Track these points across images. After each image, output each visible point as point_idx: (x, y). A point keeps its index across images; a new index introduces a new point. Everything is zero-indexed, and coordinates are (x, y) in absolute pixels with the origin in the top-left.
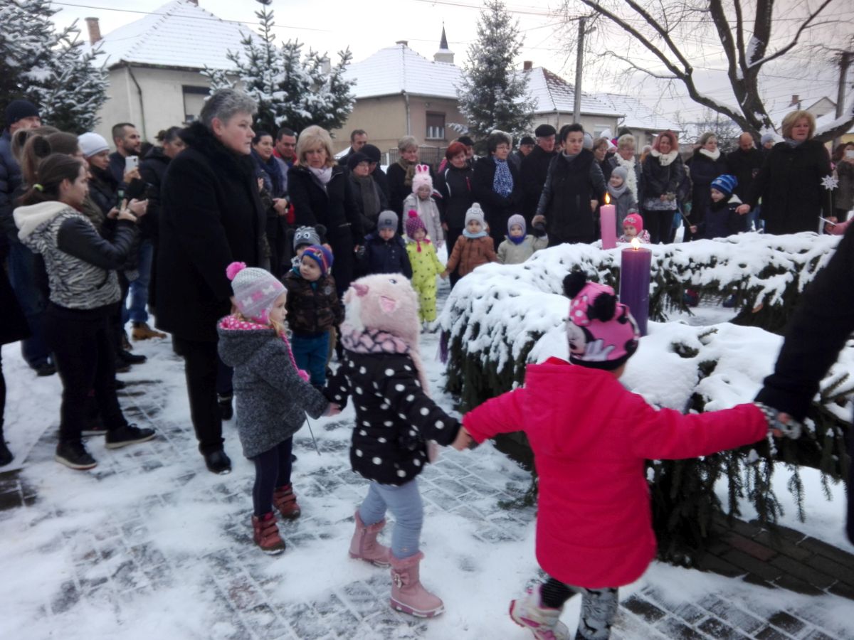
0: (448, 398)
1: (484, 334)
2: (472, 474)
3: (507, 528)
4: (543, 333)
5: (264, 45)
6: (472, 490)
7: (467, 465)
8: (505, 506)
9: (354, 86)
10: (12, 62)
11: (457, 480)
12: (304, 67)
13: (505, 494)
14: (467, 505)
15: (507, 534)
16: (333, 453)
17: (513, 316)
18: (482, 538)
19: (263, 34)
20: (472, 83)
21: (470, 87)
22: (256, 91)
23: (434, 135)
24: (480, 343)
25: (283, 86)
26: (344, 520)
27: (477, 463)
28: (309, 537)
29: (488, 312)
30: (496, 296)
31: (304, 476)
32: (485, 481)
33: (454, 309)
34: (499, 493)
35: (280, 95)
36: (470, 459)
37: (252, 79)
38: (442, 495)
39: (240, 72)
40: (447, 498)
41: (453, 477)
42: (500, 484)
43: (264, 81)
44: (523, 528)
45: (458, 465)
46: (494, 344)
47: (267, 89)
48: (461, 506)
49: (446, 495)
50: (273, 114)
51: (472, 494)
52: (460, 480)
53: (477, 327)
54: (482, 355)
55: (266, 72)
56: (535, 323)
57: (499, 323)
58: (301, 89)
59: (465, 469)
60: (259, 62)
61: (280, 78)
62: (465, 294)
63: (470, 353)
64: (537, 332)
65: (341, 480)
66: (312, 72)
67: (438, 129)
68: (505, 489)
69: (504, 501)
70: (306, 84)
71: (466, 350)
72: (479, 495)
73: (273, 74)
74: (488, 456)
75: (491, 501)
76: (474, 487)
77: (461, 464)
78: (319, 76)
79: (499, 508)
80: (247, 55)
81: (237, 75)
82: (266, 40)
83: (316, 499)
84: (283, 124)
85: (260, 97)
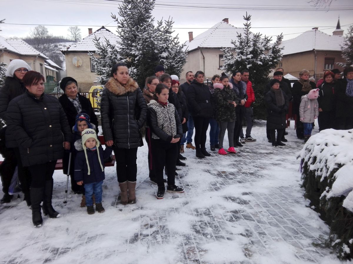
0: (303, 190)
1: (318, 162)
2: (304, 227)
3: (313, 256)
4: (344, 165)
5: (246, 37)
6: (301, 235)
7: (303, 222)
8: (316, 245)
9: (283, 50)
10: (156, 51)
11: (295, 229)
12: (262, 44)
13: (317, 240)
14: (296, 241)
15: (312, 258)
16: (242, 205)
17: (331, 155)
18: (299, 257)
19: (246, 32)
20: (349, 44)
21: (349, 45)
22: (240, 55)
23: (328, 68)
24: (315, 166)
25: (251, 53)
26: (239, 234)
27: (308, 223)
28: (223, 237)
29: (321, 152)
30: (326, 145)
31: (228, 212)
32: (309, 232)
33: (306, 149)
34: (314, 239)
35: (250, 56)
36: (304, 220)
37: (240, 51)
38: (286, 234)
39: (236, 48)
40: (288, 236)
41: (294, 227)
42: (316, 235)
43: (244, 51)
44: (322, 257)
45: (298, 221)
46: (321, 167)
47: (244, 54)
48: (293, 240)
49: (288, 234)
50: (246, 64)
51: (300, 236)
52: (297, 229)
53: (315, 158)
54: (316, 172)
55: (246, 47)
56: (340, 159)
57: (325, 158)
58: (259, 53)
59: (301, 224)
60: (243, 44)
61: (251, 49)
62: (312, 143)
63: (310, 170)
64: (340, 164)
65: (243, 217)
66: (264, 46)
67: (330, 65)
68: (318, 237)
69: (315, 243)
70: (261, 51)
71: (309, 168)
72: (304, 237)
73: (248, 48)
74: (314, 220)
75: (309, 241)
76: (303, 233)
77: (299, 221)
78: (267, 47)
79: (312, 246)
80: (239, 42)
81: (234, 49)
82: (247, 35)
83: (230, 223)
84: (250, 67)
85: (241, 58)
